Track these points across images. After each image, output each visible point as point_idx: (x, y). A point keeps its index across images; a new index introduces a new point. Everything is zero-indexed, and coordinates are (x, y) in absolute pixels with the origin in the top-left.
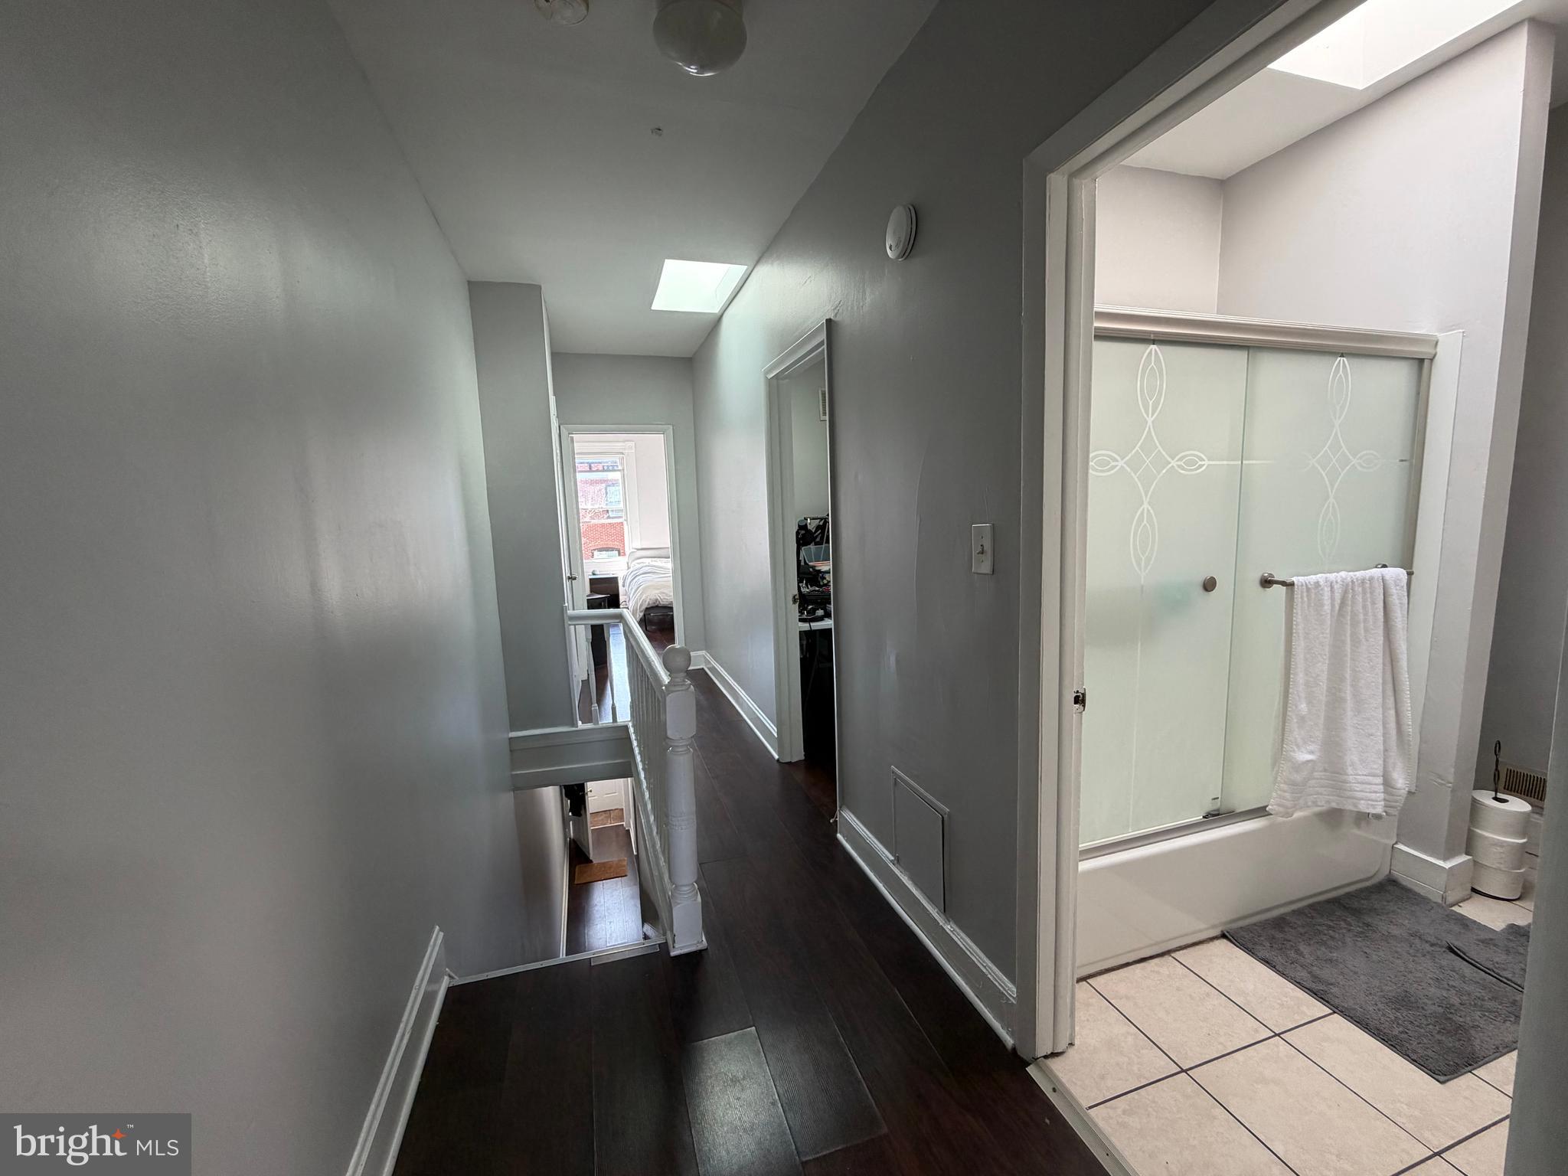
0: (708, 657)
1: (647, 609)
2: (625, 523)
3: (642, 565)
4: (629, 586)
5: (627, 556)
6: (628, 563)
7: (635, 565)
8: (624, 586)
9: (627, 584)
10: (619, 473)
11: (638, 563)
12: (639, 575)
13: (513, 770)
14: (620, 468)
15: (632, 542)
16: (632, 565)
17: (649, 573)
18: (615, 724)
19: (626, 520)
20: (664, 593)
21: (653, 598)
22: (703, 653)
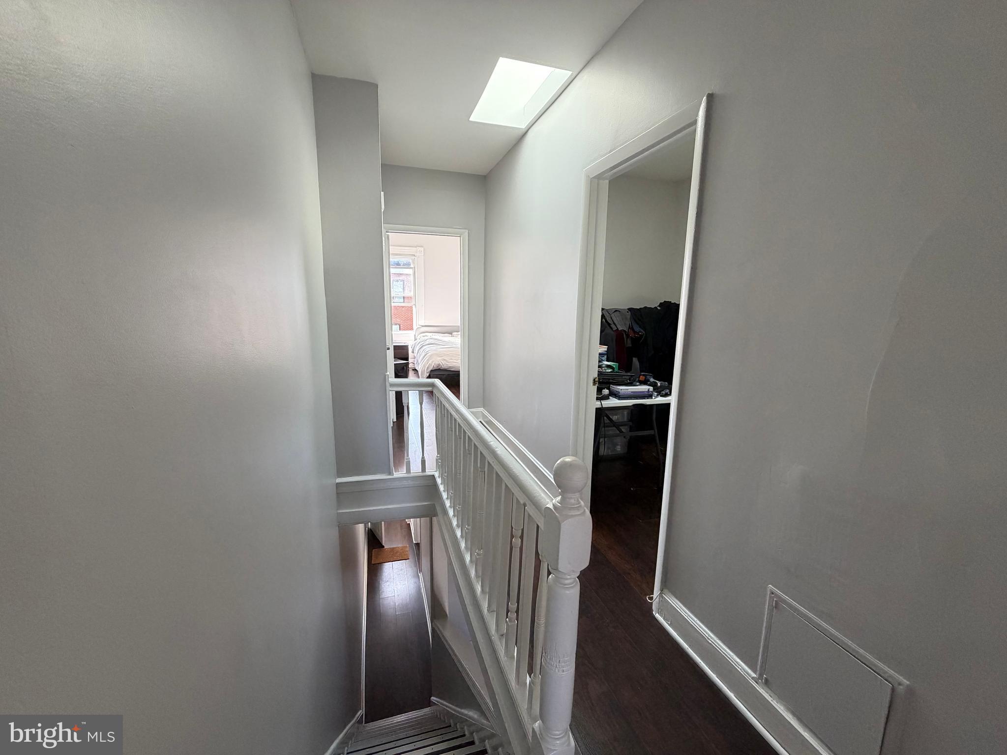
0: (486, 413)
1: (432, 371)
2: (414, 306)
3: (426, 338)
4: (418, 353)
5: (415, 330)
6: (415, 336)
7: (421, 338)
8: (413, 352)
9: (416, 351)
10: (411, 270)
11: (424, 336)
12: (425, 345)
13: (337, 510)
14: (412, 266)
15: (419, 320)
16: (418, 338)
17: (431, 344)
18: (424, 474)
19: (415, 305)
20: (445, 360)
21: (437, 363)
22: (482, 409)
